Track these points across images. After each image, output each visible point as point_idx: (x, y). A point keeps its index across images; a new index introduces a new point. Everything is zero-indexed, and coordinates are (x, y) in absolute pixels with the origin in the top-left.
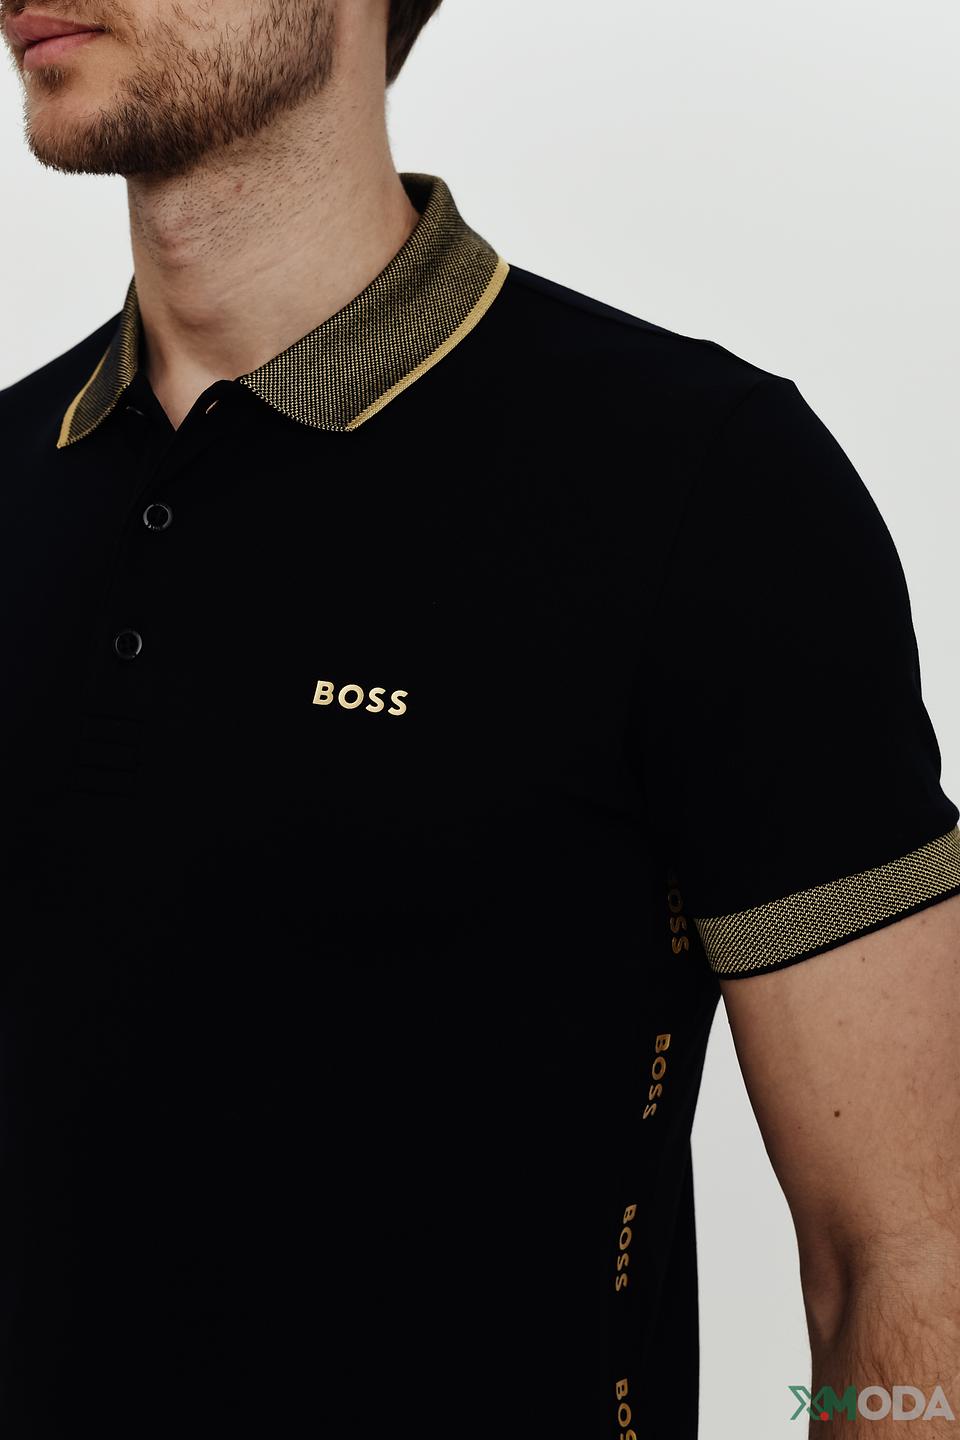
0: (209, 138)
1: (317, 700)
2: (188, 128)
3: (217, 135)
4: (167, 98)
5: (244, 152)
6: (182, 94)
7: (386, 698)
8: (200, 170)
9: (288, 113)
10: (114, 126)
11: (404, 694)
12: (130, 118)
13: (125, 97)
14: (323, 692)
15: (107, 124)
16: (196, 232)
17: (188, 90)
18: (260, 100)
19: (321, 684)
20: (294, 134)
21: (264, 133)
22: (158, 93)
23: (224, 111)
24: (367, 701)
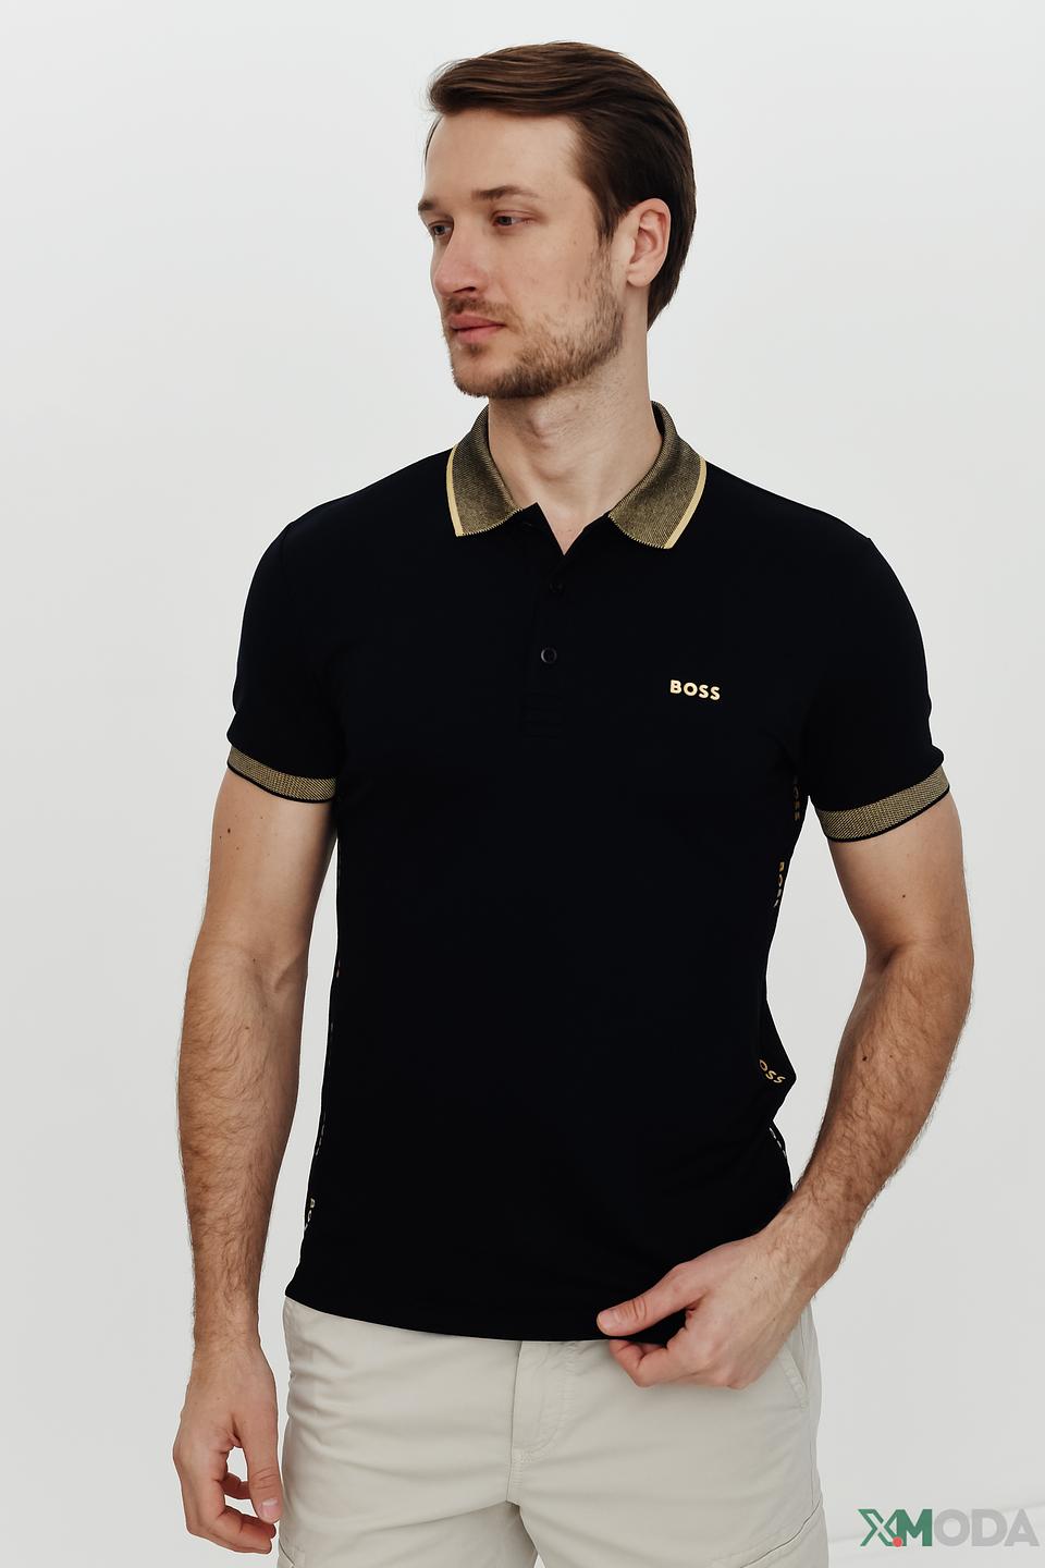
0: (559, 381)
1: (672, 691)
2: (549, 375)
3: (563, 379)
4: (539, 362)
5: (578, 388)
6: (547, 359)
7: (708, 690)
8: (553, 396)
9: (600, 367)
10: (510, 377)
11: (717, 689)
12: (519, 372)
13: (516, 362)
14: (675, 687)
15: (507, 376)
16: (556, 430)
17: (549, 359)
18: (588, 361)
19: (673, 682)
20: (604, 379)
21: (588, 378)
22: (534, 359)
23: (569, 368)
24: (699, 692)
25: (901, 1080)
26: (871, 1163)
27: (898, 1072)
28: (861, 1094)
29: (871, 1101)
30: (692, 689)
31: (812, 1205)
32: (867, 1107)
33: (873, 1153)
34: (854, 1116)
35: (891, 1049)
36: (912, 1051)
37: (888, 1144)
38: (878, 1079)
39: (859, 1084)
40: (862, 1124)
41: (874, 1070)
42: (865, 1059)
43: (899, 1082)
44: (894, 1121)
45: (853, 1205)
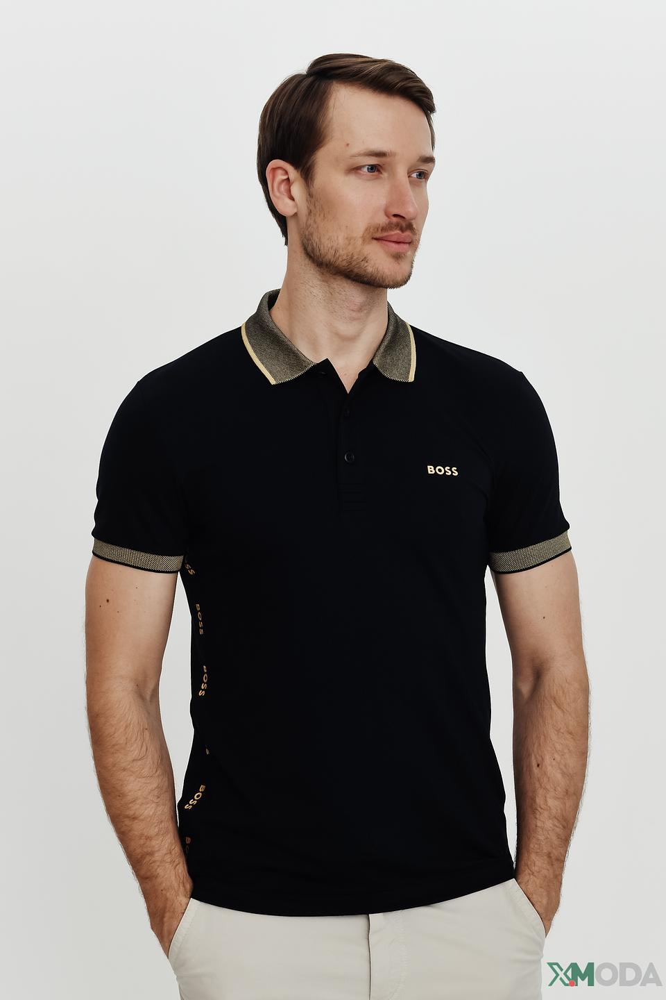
1: (429, 472)
7: (451, 470)
11: (455, 468)
25: (563, 774)
26: (558, 836)
27: (561, 769)
28: (541, 792)
29: (548, 796)
30: (441, 470)
31: (532, 877)
32: (546, 800)
33: (558, 830)
34: (539, 809)
35: (553, 754)
36: (566, 751)
37: (565, 820)
38: (549, 778)
39: (537, 785)
40: (546, 814)
41: (545, 773)
42: (538, 766)
43: (563, 776)
44: (565, 804)
45: (556, 864)
